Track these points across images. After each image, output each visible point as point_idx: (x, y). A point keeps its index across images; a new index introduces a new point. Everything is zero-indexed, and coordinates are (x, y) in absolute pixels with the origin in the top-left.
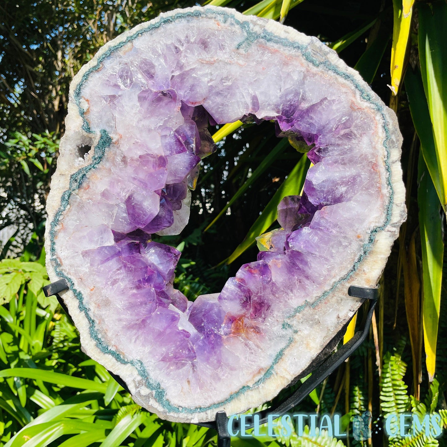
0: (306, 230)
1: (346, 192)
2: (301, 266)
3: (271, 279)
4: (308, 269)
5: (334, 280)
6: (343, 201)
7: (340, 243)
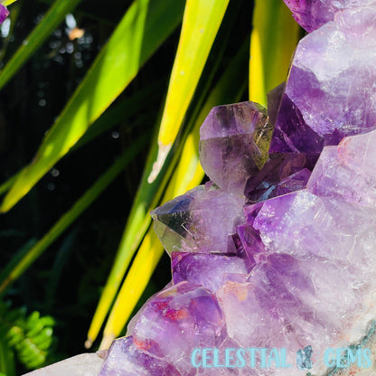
0: (303, 200)
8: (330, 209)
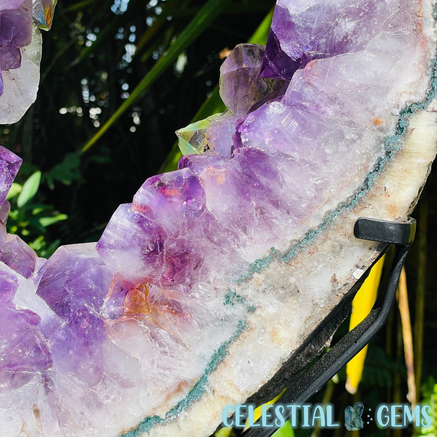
0: (274, 108)
1: (354, 33)
2: (264, 180)
3: (204, 207)
4: (278, 187)
5: (327, 208)
6: (347, 51)
7: (341, 136)
8: (295, 117)
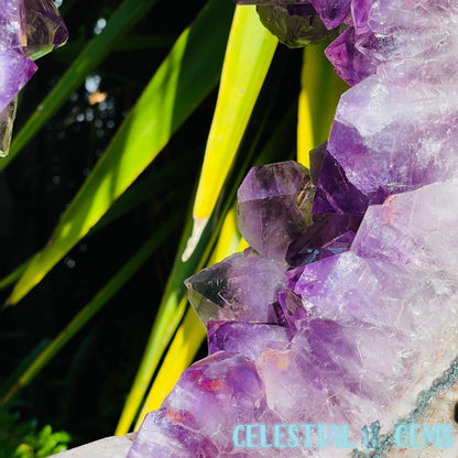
0: (346, 262)
1: (441, 155)
2: (336, 358)
3: (264, 403)
4: (357, 366)
5: (420, 388)
6: (434, 180)
7: (430, 291)
8: (375, 271)
